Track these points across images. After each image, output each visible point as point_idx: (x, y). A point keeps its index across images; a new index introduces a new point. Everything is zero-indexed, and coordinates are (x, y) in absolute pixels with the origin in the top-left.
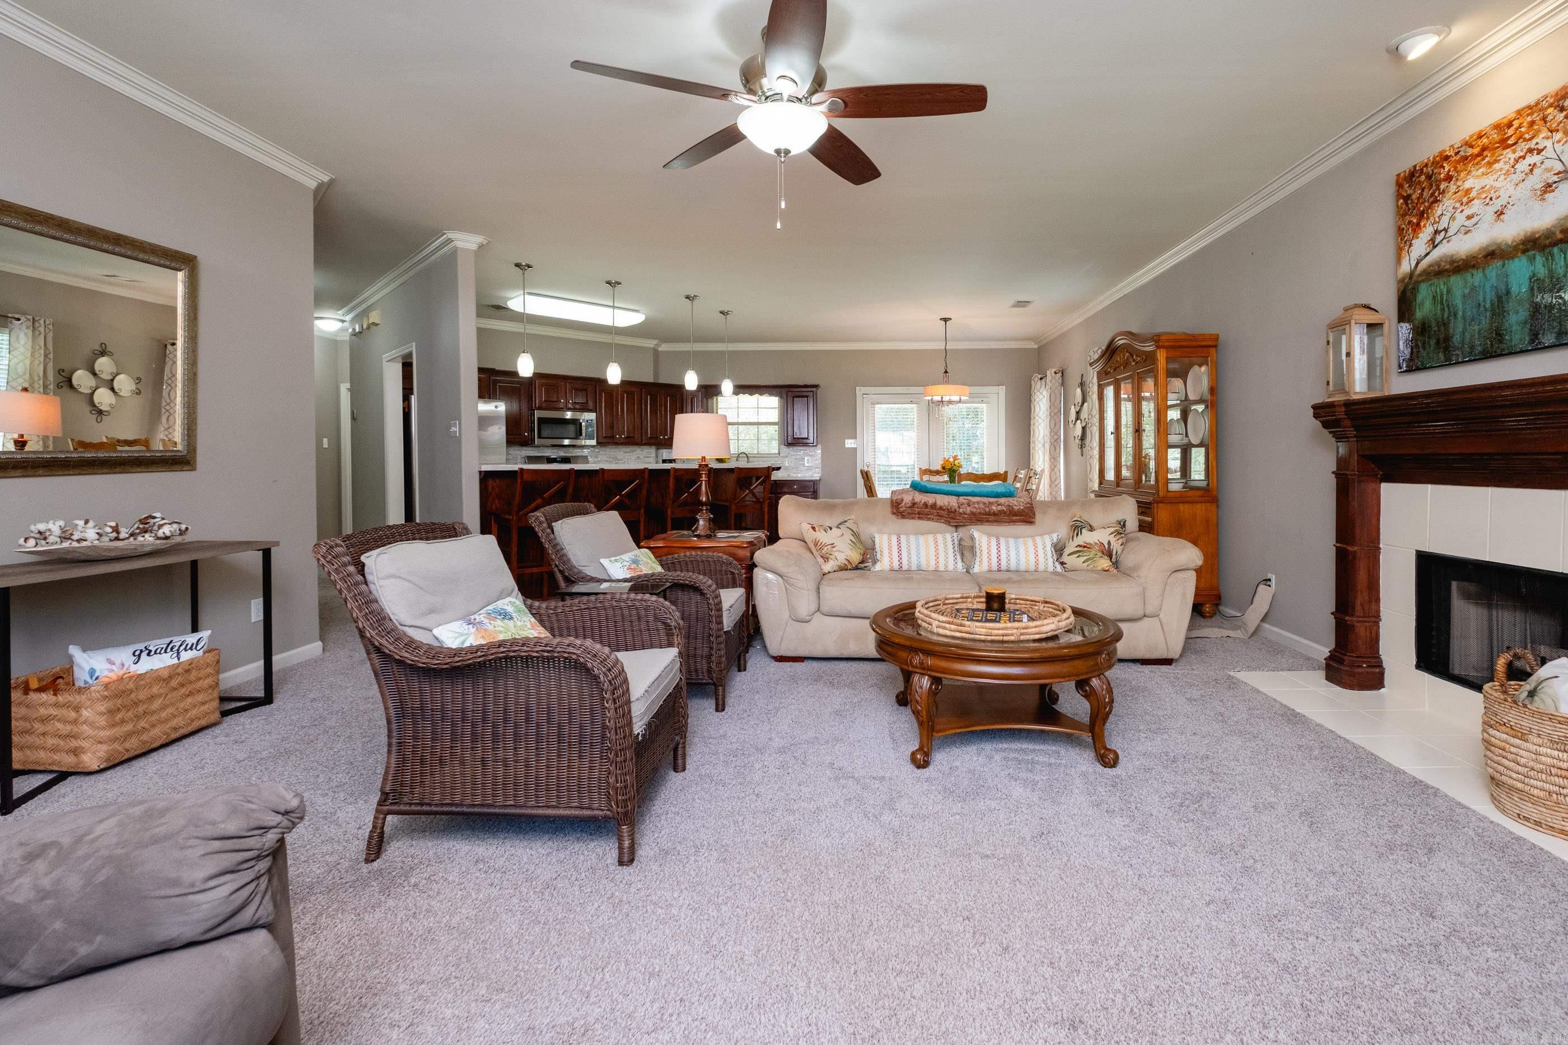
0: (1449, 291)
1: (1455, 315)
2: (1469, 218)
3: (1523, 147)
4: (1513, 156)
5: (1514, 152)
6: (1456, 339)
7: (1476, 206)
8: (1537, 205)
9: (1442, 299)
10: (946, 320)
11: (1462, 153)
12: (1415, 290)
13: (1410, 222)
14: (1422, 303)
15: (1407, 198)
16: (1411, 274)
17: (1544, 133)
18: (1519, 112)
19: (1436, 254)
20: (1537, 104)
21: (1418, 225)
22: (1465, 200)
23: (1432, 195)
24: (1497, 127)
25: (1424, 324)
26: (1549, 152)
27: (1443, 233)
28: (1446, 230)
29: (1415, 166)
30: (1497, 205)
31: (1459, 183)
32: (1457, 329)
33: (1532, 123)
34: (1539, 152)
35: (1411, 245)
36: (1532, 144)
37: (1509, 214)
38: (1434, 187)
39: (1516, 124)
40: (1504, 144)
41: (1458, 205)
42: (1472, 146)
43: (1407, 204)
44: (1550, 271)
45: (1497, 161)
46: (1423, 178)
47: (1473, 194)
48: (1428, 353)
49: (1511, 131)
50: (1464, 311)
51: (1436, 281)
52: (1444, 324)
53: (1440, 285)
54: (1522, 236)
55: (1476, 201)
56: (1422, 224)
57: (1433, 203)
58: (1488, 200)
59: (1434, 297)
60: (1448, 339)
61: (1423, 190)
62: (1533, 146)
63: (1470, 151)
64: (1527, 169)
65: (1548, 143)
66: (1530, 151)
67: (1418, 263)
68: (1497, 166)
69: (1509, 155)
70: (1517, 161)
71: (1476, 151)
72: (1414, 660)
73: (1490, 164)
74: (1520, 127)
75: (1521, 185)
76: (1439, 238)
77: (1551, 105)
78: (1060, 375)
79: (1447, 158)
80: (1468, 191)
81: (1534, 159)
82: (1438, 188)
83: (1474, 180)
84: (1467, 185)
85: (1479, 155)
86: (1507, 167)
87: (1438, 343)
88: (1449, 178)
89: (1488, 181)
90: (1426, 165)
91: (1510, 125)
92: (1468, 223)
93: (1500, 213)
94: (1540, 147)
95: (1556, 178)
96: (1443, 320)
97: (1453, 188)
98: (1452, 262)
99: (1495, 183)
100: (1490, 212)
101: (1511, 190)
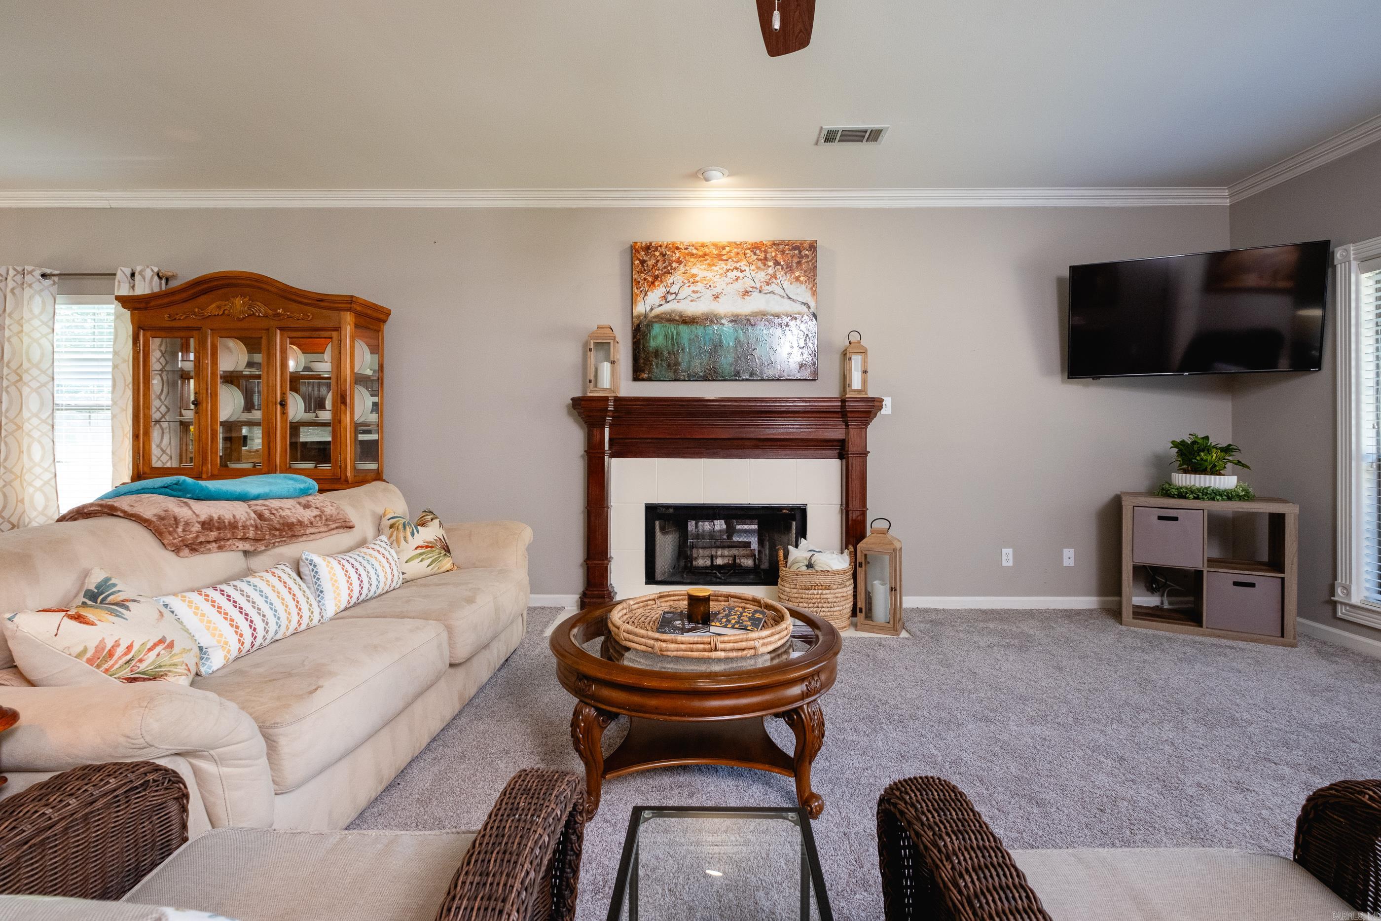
0: (678, 334)
1: (683, 350)
2: (694, 292)
3: (731, 265)
4: (725, 267)
5: (726, 265)
6: (684, 366)
7: (699, 287)
8: (740, 300)
9: (673, 338)
11: (689, 250)
12: (650, 325)
13: (645, 279)
14: (655, 337)
15: (643, 262)
16: (646, 316)
17: (744, 262)
18: (730, 244)
19: (667, 308)
20: (741, 244)
21: (653, 283)
22: (691, 280)
23: (665, 267)
24: (715, 245)
25: (657, 351)
26: (747, 273)
27: (674, 296)
28: (676, 294)
29: (651, 243)
30: (715, 291)
31: (687, 268)
32: (684, 359)
33: (738, 254)
34: (742, 271)
35: (646, 295)
36: (738, 265)
37: (722, 299)
38: (667, 263)
39: (727, 249)
40: (719, 257)
41: (686, 281)
42: (696, 249)
43: (643, 266)
45: (713, 265)
46: (657, 254)
47: (697, 279)
48: (660, 371)
49: (724, 252)
50: (690, 349)
51: (668, 325)
52: (676, 355)
53: (672, 329)
54: (730, 314)
55: (699, 284)
56: (657, 283)
57: (665, 273)
58: (708, 286)
59: (666, 336)
60: (677, 364)
61: (658, 261)
62: (738, 266)
63: (694, 251)
64: (734, 278)
65: (747, 269)
66: (737, 268)
67: (652, 309)
68: (713, 268)
69: (722, 264)
70: (728, 270)
71: (701, 253)
72: (644, 580)
73: (710, 265)
74: (730, 252)
75: (730, 285)
76: (670, 298)
77: (749, 249)
79: (678, 248)
80: (694, 276)
81: (739, 274)
82: (670, 265)
83: (698, 270)
84: (694, 271)
85: (700, 256)
86: (721, 271)
87: (669, 365)
88: (680, 262)
89: (709, 275)
90: (661, 246)
91: (724, 248)
92: (693, 295)
93: (716, 297)
94: (743, 269)
95: (751, 289)
96: (673, 351)
97: (682, 269)
98: (681, 316)
99: (713, 278)
100: (709, 294)
101: (724, 286)
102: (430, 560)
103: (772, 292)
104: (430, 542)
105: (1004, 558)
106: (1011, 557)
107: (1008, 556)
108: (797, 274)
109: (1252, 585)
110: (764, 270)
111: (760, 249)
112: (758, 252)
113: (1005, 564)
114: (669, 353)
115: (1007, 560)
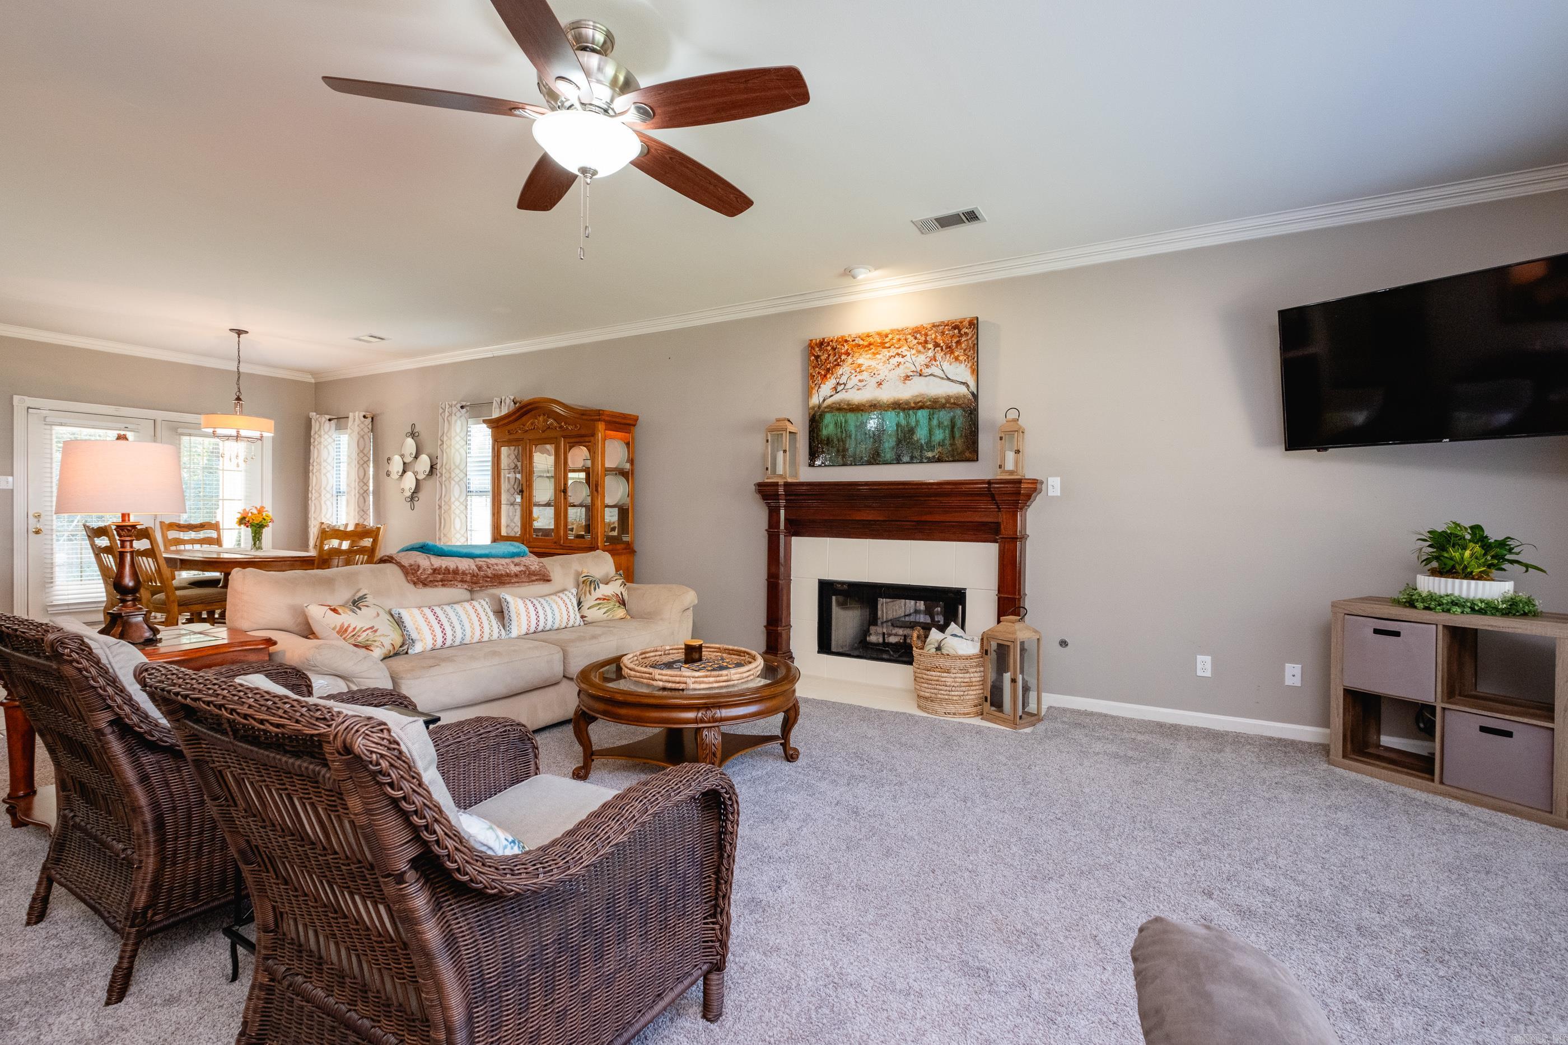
0: (846, 422)
1: (850, 436)
2: (860, 381)
3: (893, 351)
4: (888, 354)
5: (889, 352)
6: (851, 451)
7: (865, 375)
8: (901, 385)
10: (239, 332)
11: (856, 342)
12: (822, 416)
13: (819, 373)
14: (827, 426)
15: (817, 357)
16: (819, 407)
17: (906, 348)
18: (892, 331)
19: (837, 398)
20: (902, 330)
21: (825, 376)
22: (858, 370)
23: (836, 360)
24: (879, 334)
25: (828, 439)
26: (908, 358)
27: (843, 386)
28: (845, 384)
29: (824, 339)
30: (878, 378)
31: (854, 359)
32: (851, 445)
33: (899, 340)
34: (903, 357)
35: (819, 387)
36: (899, 351)
37: (884, 386)
38: (837, 356)
39: (890, 336)
40: (883, 345)
41: (853, 371)
42: (863, 340)
43: (817, 361)
44: (908, 423)
45: (877, 353)
46: (829, 348)
47: (863, 368)
49: (887, 340)
50: (856, 435)
51: (837, 414)
52: (844, 441)
53: (841, 417)
54: (892, 400)
55: (864, 373)
56: (828, 376)
57: (836, 365)
58: (872, 374)
59: (836, 423)
60: (845, 450)
61: (829, 355)
63: (861, 342)
64: (896, 364)
65: (908, 354)
66: (898, 354)
67: (824, 400)
68: (877, 356)
69: (885, 352)
70: (890, 357)
71: (866, 343)
72: (817, 649)
73: (874, 354)
74: (892, 339)
75: (893, 371)
76: (840, 388)
77: (910, 334)
78: (370, 419)
79: (846, 341)
80: (860, 366)
81: (900, 359)
82: (840, 357)
83: (864, 359)
84: (860, 361)
85: (866, 346)
86: (884, 359)
87: (838, 451)
88: (848, 354)
89: (873, 363)
90: (832, 341)
91: (887, 336)
92: (859, 384)
93: (880, 384)
94: (904, 354)
95: (911, 374)
97: (850, 360)
98: (848, 404)
99: (877, 366)
100: (873, 382)
101: (887, 373)
102: (606, 609)
103: (931, 375)
104: (608, 596)
105: (1199, 666)
106: (1209, 666)
107: (1204, 665)
108: (956, 354)
109: (1509, 734)
110: (923, 353)
111: (920, 333)
112: (918, 336)
113: (1200, 673)
114: (838, 440)
115: (1204, 670)
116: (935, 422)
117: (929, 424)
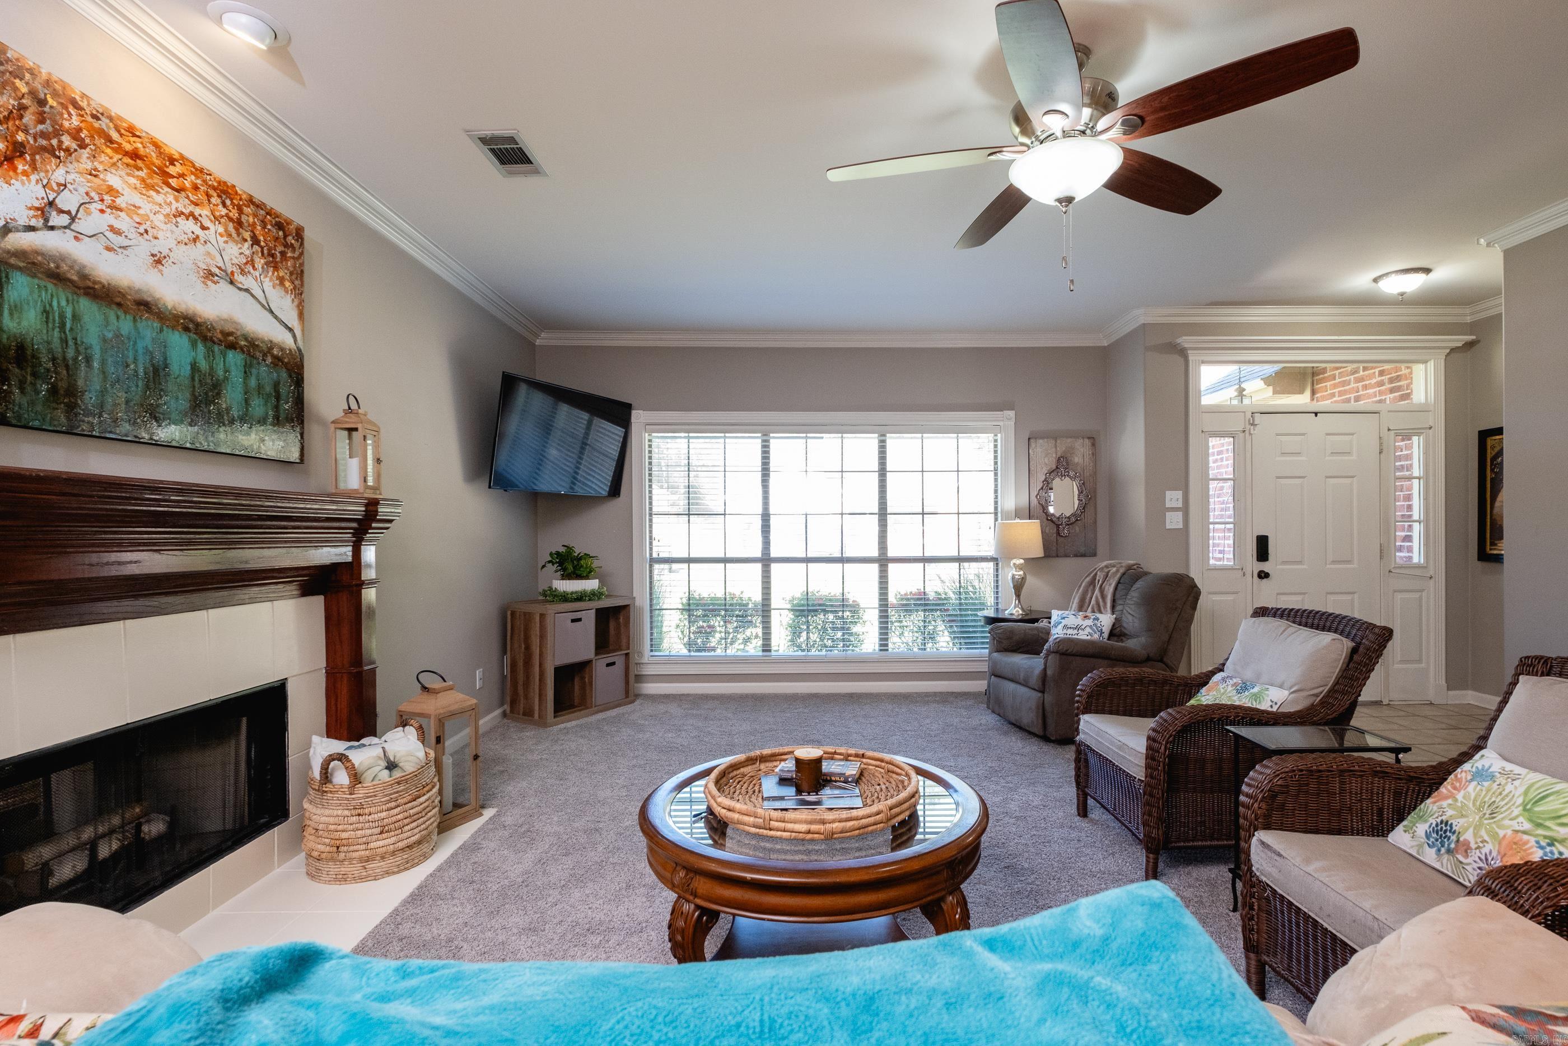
0: (75, 317)
1: (88, 360)
2: (112, 229)
3: (184, 203)
4: (175, 204)
5: (177, 200)
7: (124, 223)
8: (199, 285)
9: (62, 326)
11: (101, 124)
17: (207, 211)
18: (183, 159)
20: (201, 170)
21: (10, 160)
22: (107, 199)
23: (43, 135)
24: (156, 145)
26: (210, 234)
27: (66, 218)
28: (72, 218)
29: (6, 52)
30: (156, 247)
31: (97, 165)
33: (196, 187)
34: (203, 227)
36: (197, 211)
37: (167, 269)
38: (48, 126)
39: (178, 166)
40: (164, 174)
41: (94, 196)
44: (211, 368)
45: (153, 187)
46: (23, 87)
47: (120, 202)
48: (32, 403)
49: (172, 170)
50: (103, 362)
54: (182, 308)
55: (122, 214)
56: (20, 166)
57: (43, 149)
58: (141, 230)
62: (196, 214)
63: (114, 134)
64: (191, 236)
65: (211, 227)
66: (194, 217)
67: (6, 228)
68: (152, 193)
70: (180, 213)
71: (128, 147)
73: (145, 183)
74: (183, 175)
75: (183, 247)
76: (56, 220)
77: (214, 188)
79: (74, 104)
80: (111, 190)
81: (197, 229)
82: (56, 135)
83: (121, 182)
84: (112, 180)
86: (167, 209)
87: (54, 391)
89: (144, 205)
90: (32, 73)
91: (172, 161)
92: (109, 235)
93: (158, 261)
94: (204, 222)
95: (217, 271)
96: (64, 359)
97: (84, 160)
98: (84, 277)
99: (151, 215)
100: (143, 249)
101: (172, 244)
103: (247, 290)
108: (281, 274)
110: (237, 243)
111: (231, 200)
112: (228, 202)
114: (54, 359)
116: (253, 382)
117: (245, 383)
